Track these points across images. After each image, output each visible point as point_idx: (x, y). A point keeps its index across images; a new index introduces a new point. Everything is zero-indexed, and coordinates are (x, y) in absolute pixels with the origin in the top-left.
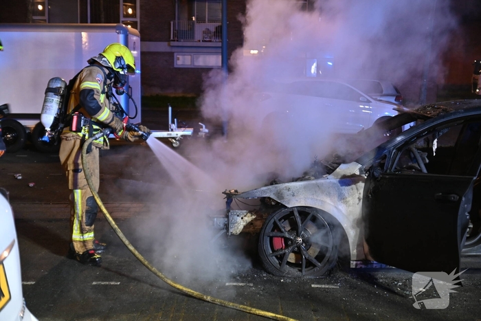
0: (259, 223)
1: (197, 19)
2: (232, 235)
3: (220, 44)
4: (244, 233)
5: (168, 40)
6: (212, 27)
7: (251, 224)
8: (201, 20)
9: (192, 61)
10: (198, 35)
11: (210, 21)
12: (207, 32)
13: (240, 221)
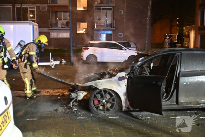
0: (89, 95)
1: (59, 19)
2: (79, 100)
3: (69, 29)
4: (83, 99)
5: (48, 27)
6: (65, 22)
7: (85, 96)
8: (60, 19)
9: (57, 35)
10: (59, 25)
11: (64, 20)
12: (63, 24)
13: (82, 95)
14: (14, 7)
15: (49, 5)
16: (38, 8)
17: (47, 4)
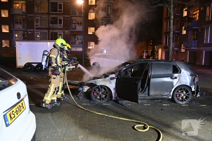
0: (91, 89)
1: (77, 39)
2: (84, 92)
3: (82, 46)
4: (87, 92)
6: (80, 41)
7: (88, 89)
8: (78, 40)
9: (76, 49)
10: (77, 43)
11: (80, 40)
12: (79, 42)
13: (86, 89)
14: (49, 32)
15: (71, 30)
16: (64, 32)
17: (70, 30)
